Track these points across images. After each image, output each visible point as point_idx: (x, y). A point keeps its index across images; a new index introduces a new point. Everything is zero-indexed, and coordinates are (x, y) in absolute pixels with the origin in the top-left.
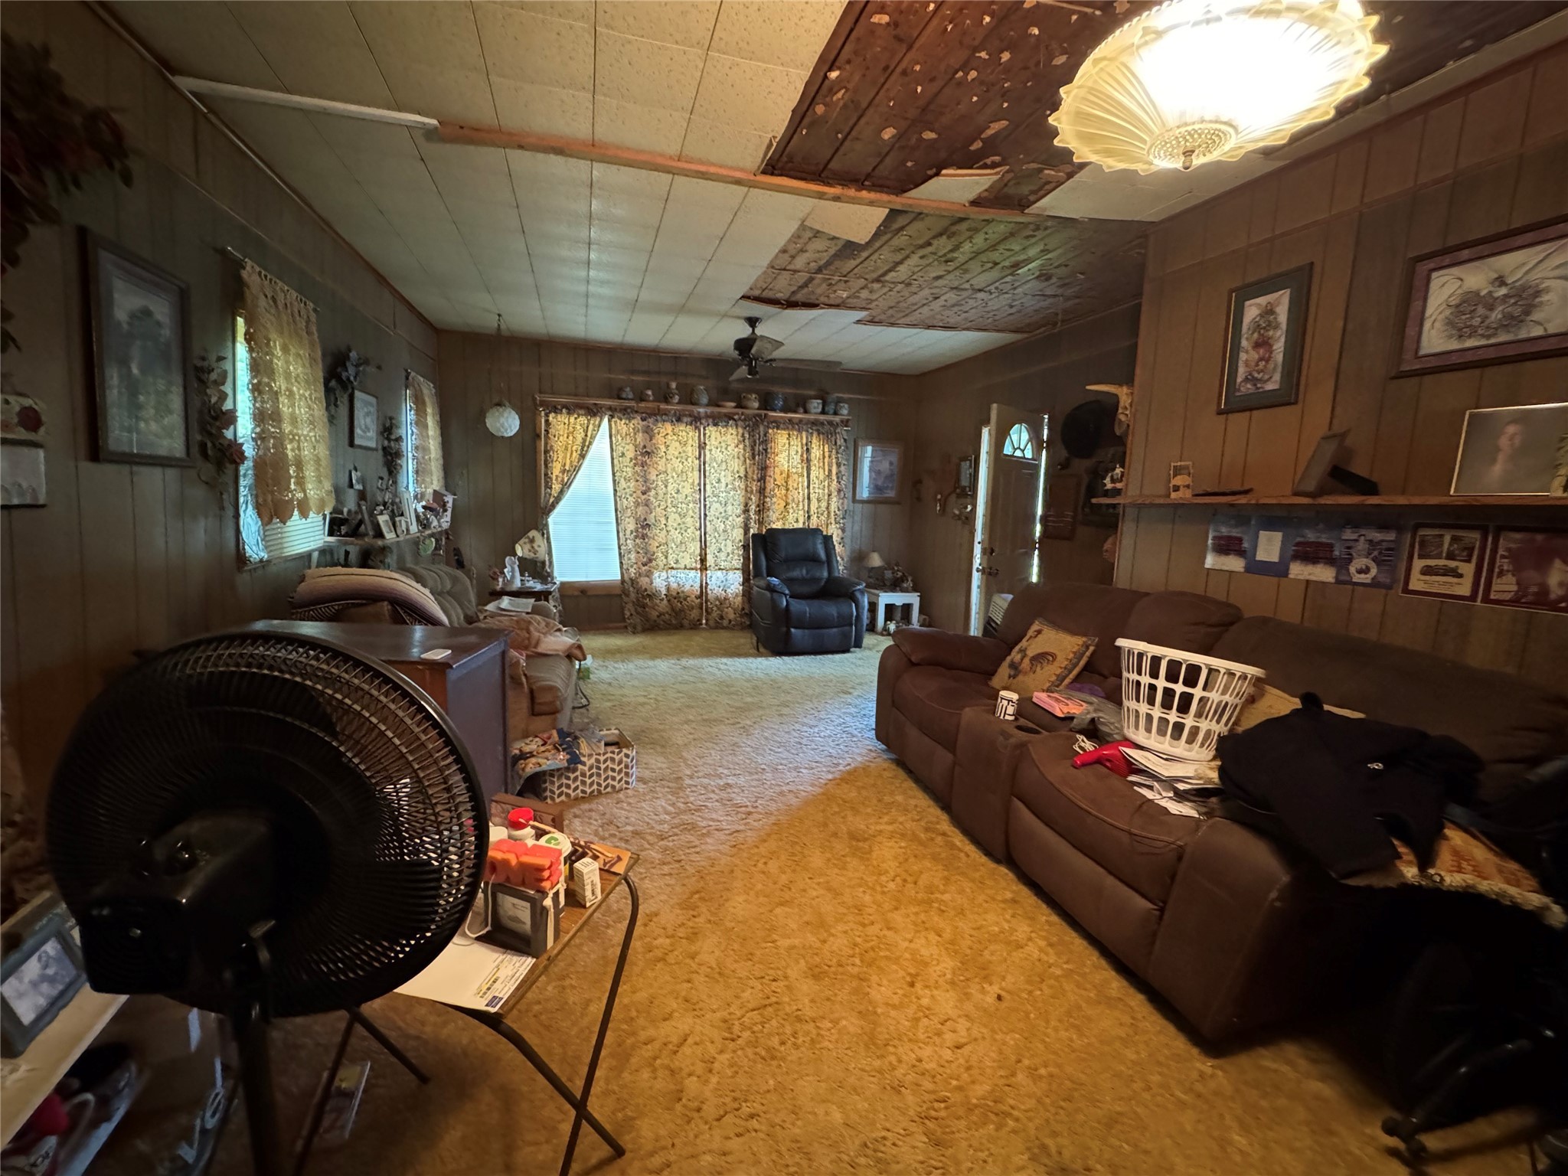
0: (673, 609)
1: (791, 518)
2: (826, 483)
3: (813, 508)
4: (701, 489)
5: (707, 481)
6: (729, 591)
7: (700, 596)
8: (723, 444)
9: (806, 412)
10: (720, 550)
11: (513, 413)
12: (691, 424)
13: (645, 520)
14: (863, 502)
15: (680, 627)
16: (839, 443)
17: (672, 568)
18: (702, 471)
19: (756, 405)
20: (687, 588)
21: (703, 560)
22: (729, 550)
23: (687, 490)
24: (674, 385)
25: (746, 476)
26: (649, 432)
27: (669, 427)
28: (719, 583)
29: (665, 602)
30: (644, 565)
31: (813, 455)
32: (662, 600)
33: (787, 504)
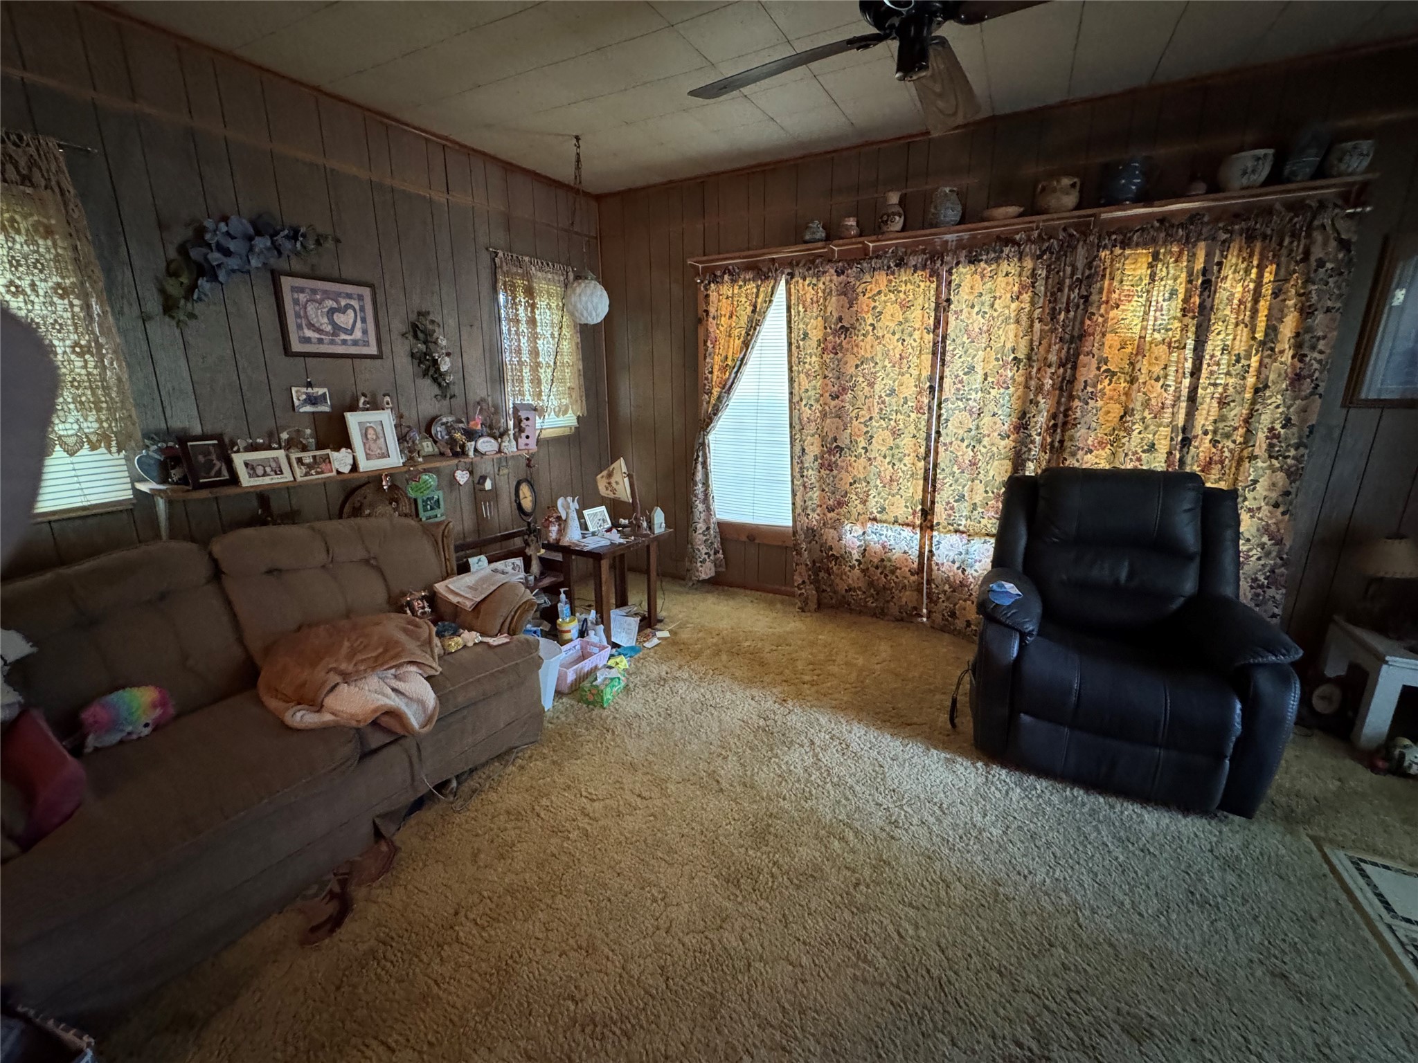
0: (871, 584)
1: (1134, 442)
2: (1254, 361)
3: (1203, 420)
4: (935, 388)
5: (947, 372)
6: (968, 571)
7: (920, 570)
8: (987, 298)
9: (1215, 187)
10: (961, 498)
11: (600, 287)
12: (924, 268)
13: (835, 439)
14: (1381, 404)
15: (880, 614)
16: (1317, 253)
17: (875, 519)
18: (939, 354)
19: (1070, 200)
20: (896, 554)
21: (927, 513)
22: (978, 499)
23: (909, 390)
24: (894, 198)
25: (1029, 358)
26: (848, 294)
27: (882, 278)
28: (952, 555)
29: (857, 571)
30: (831, 510)
31: (1222, 295)
32: (852, 567)
33: (1127, 412)
